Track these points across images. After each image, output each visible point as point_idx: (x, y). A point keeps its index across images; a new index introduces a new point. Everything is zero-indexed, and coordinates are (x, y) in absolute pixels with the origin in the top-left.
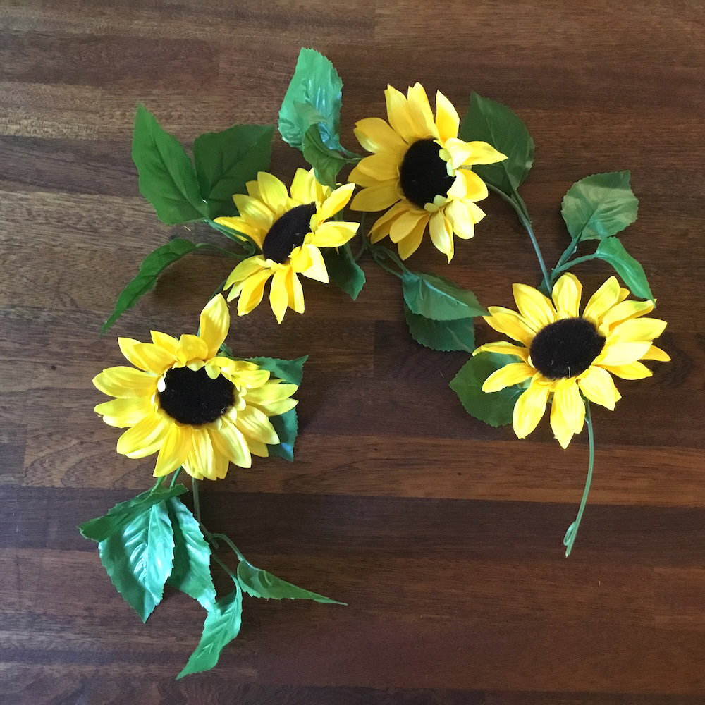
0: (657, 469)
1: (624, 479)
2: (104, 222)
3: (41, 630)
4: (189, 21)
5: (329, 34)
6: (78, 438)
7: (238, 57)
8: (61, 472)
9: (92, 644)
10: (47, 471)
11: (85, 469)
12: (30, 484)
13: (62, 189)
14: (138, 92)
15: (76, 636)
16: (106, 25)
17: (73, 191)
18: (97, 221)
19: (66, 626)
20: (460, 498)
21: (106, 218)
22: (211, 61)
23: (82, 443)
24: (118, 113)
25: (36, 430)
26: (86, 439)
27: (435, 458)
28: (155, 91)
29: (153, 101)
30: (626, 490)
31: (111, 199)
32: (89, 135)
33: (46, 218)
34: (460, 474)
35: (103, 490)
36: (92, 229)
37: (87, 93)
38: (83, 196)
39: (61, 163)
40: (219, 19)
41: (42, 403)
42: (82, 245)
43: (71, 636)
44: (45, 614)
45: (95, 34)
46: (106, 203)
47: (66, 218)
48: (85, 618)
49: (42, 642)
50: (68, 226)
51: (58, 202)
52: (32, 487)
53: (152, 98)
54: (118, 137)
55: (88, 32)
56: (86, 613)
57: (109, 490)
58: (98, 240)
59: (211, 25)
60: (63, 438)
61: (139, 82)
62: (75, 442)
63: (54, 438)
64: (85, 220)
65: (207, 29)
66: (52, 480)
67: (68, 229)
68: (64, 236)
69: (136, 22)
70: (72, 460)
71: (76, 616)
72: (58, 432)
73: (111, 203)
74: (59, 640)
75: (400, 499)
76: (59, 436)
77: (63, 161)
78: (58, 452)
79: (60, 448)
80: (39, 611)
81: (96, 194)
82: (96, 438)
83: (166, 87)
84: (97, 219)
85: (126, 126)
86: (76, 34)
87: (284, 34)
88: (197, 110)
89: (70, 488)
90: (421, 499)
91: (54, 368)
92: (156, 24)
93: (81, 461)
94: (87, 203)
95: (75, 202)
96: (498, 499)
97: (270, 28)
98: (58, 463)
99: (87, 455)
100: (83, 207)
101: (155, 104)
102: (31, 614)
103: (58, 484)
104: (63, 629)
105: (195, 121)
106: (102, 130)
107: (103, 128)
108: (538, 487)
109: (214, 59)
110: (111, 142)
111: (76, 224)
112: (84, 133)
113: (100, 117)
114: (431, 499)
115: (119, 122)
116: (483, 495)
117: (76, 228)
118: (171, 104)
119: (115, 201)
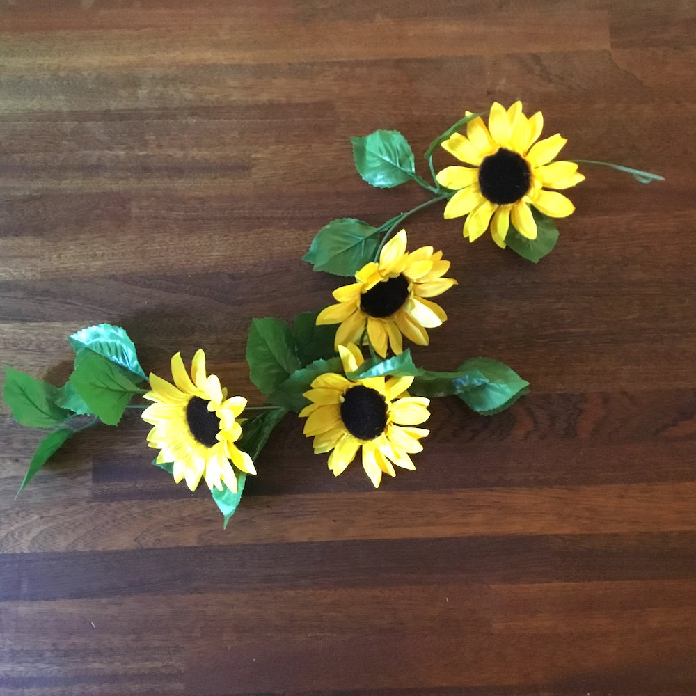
0: (490, 506)
1: (464, 516)
2: (49, 343)
3: (21, 663)
4: (105, 177)
5: (216, 178)
6: (38, 514)
7: (144, 203)
8: (27, 541)
9: (59, 671)
10: (17, 541)
11: (45, 537)
12: (5, 552)
13: (14, 320)
14: (69, 238)
15: (47, 666)
16: (42, 186)
17: (23, 321)
18: (44, 343)
19: (39, 658)
20: (336, 540)
21: (49, 340)
22: (124, 208)
23: (42, 518)
24: (55, 256)
25: (8, 510)
26: (45, 514)
27: (315, 510)
28: (82, 237)
29: (82, 244)
30: (466, 524)
31: (52, 325)
32: (34, 276)
33: (5, 344)
34: (334, 521)
35: (59, 553)
36: (40, 350)
37: (30, 243)
38: (32, 324)
39: (14, 300)
40: (129, 174)
41: (9, 489)
42: (32, 363)
43: (42, 665)
44: (22, 650)
45: (34, 194)
46: (49, 328)
47: (20, 343)
48: (52, 651)
49: (22, 672)
50: (22, 349)
51: (12, 330)
52: (6, 554)
53: (80, 242)
54: (56, 275)
55: (28, 193)
56: (53, 648)
57: (64, 553)
58: (45, 358)
59: (122, 179)
60: (27, 515)
61: (70, 230)
62: (36, 517)
63: (21, 515)
64: (34, 343)
65: (120, 182)
66: (21, 548)
67: (22, 351)
68: (19, 356)
69: (64, 182)
70: (35, 531)
71: (46, 651)
72: (23, 510)
73: (53, 328)
74: (34, 669)
75: (288, 544)
76: (24, 513)
77: (15, 298)
78: (24, 526)
79: (25, 523)
80: (18, 648)
81: (41, 322)
82: (52, 513)
83: (91, 232)
84: (44, 341)
85: (62, 266)
86: (19, 196)
87: (180, 181)
88: (116, 248)
89: (35, 553)
90: (306, 543)
91: (17, 461)
92: (80, 182)
93: (42, 532)
94: (35, 329)
95: (25, 329)
96: (366, 538)
97: (169, 177)
98: (25, 534)
99: (46, 527)
100: (33, 333)
101: (83, 246)
102: (12, 651)
103: (26, 551)
104: (37, 661)
105: (115, 257)
106: (43, 271)
107: (43, 269)
108: (396, 527)
109: (127, 206)
110: (52, 280)
111: (28, 347)
112: (30, 274)
113: (41, 260)
114: (312, 543)
115: (55, 263)
116: (353, 537)
117: (28, 350)
118: (96, 245)
119: (57, 326)
